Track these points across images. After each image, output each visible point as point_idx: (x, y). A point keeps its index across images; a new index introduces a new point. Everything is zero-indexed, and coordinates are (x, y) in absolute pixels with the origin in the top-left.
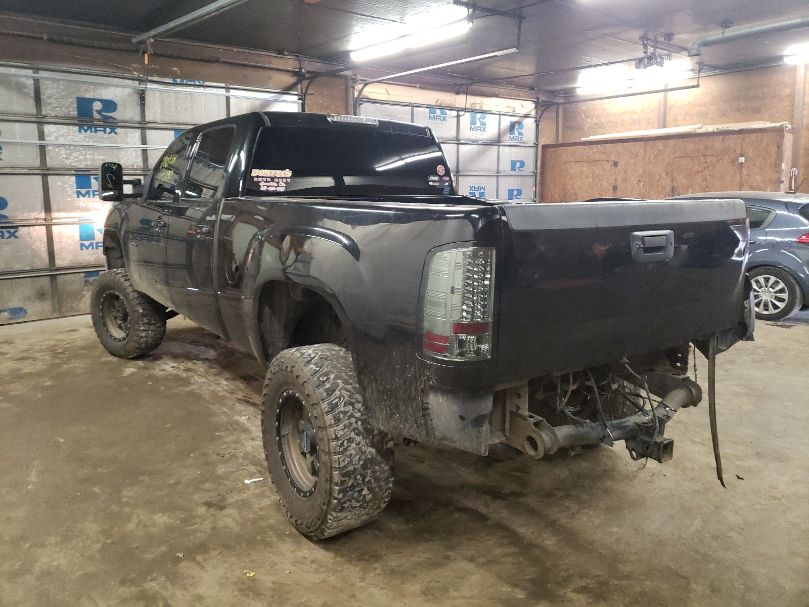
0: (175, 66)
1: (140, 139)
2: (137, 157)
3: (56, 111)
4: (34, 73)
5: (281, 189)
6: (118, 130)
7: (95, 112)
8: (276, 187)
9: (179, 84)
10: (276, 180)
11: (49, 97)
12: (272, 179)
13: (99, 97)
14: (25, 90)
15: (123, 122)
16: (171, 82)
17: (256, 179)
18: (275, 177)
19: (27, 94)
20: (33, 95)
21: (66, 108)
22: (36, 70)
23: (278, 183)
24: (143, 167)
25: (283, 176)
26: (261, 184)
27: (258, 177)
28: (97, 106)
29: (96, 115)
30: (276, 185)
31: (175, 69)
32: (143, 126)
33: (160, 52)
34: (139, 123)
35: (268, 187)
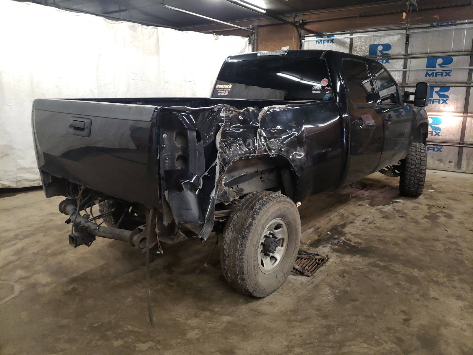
0: (435, 15)
1: (403, 65)
2: (399, 76)
3: (359, 54)
4: (351, 35)
5: (226, 94)
6: (390, 61)
7: (378, 52)
8: (224, 93)
9: (435, 26)
10: (225, 90)
11: (356, 47)
12: (223, 89)
13: (382, 43)
14: (346, 45)
15: (394, 55)
16: (430, 26)
17: (217, 89)
18: (225, 88)
19: (346, 47)
20: (349, 47)
21: (364, 51)
22: (352, 34)
23: (225, 91)
24: (402, 82)
25: (228, 87)
26: (219, 92)
27: (218, 88)
28: (380, 48)
29: (379, 54)
30: (224, 92)
31: (436, 16)
32: (406, 57)
33: (423, 8)
34: (404, 55)
35: (221, 93)
